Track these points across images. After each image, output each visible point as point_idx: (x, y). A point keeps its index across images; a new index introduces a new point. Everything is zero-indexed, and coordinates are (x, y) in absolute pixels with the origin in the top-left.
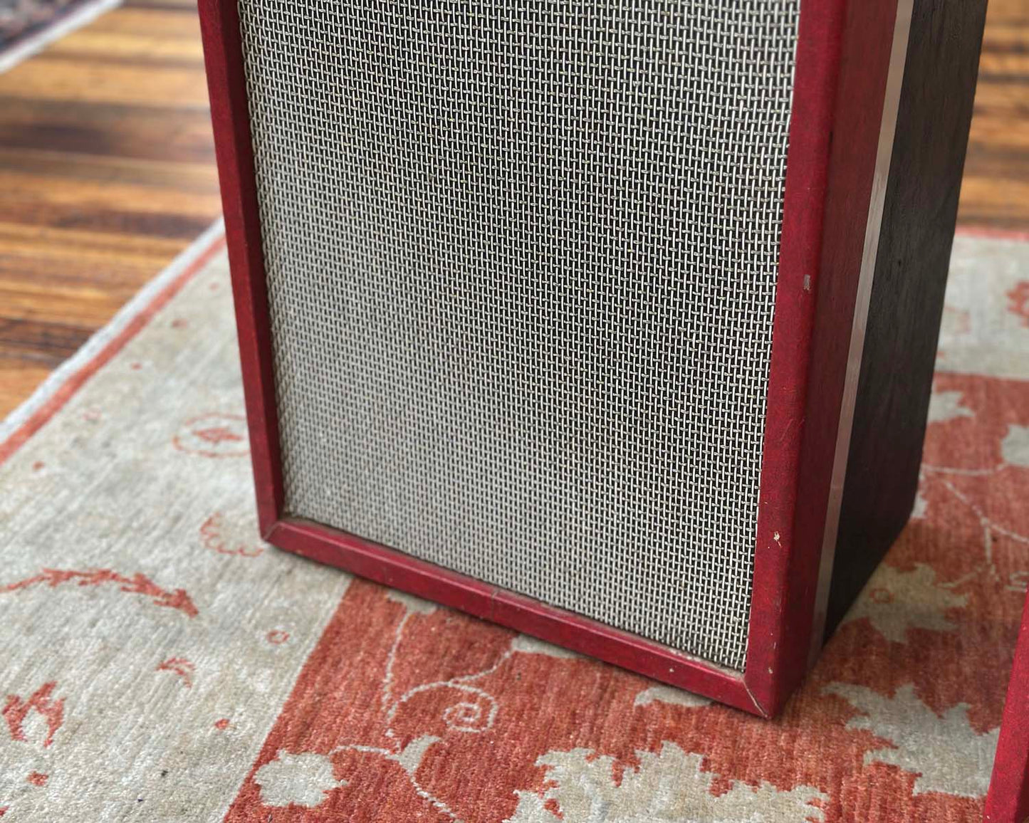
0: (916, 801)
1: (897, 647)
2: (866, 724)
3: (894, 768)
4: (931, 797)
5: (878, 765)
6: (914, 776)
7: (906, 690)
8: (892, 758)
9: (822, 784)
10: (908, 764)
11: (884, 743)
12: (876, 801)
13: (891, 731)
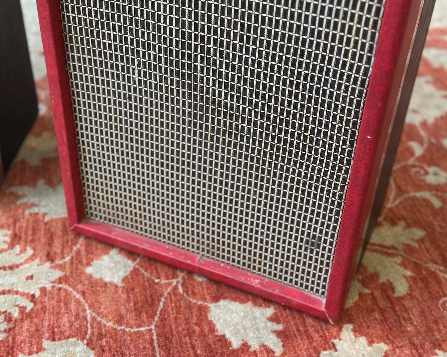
0: (46, 224)
1: (37, 167)
2: (25, 200)
3: (37, 214)
4: (52, 220)
5: (31, 214)
6: (45, 215)
7: (41, 183)
8: (36, 210)
9: (9, 227)
10: (42, 210)
11: (33, 205)
12: (30, 228)
13: (35, 200)
